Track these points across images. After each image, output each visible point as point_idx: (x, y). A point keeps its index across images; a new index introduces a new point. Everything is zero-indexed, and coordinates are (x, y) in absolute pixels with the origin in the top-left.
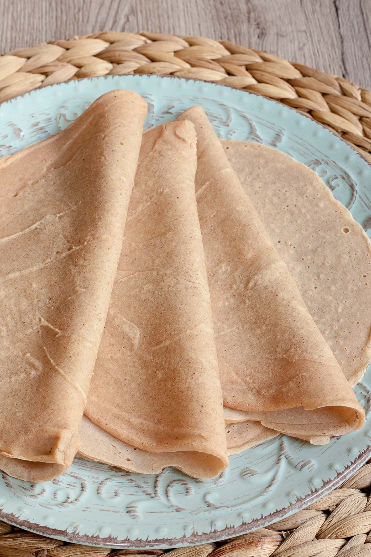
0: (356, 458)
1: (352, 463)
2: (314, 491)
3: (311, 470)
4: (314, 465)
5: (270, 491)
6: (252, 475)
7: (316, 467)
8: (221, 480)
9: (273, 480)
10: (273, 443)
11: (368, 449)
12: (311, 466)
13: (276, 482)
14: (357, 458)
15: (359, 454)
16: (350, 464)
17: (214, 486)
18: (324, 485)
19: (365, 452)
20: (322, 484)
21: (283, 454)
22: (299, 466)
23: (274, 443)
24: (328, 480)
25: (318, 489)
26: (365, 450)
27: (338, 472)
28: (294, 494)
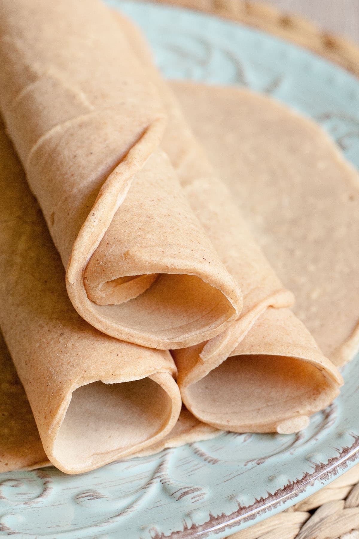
0: (280, 489)
1: (270, 495)
2: (189, 527)
3: (197, 501)
4: (205, 494)
5: (114, 522)
6: (93, 499)
7: (206, 497)
8: (40, 499)
9: (128, 508)
10: (147, 462)
11: (304, 478)
12: (200, 495)
13: (131, 511)
14: (282, 489)
15: (286, 483)
16: (265, 496)
17: (24, 506)
18: (211, 521)
19: (298, 482)
20: (208, 519)
21: (159, 477)
22: (178, 494)
23: (149, 462)
24: (220, 515)
25: (197, 525)
26: (300, 479)
27: (242, 506)
28: (153, 528)
